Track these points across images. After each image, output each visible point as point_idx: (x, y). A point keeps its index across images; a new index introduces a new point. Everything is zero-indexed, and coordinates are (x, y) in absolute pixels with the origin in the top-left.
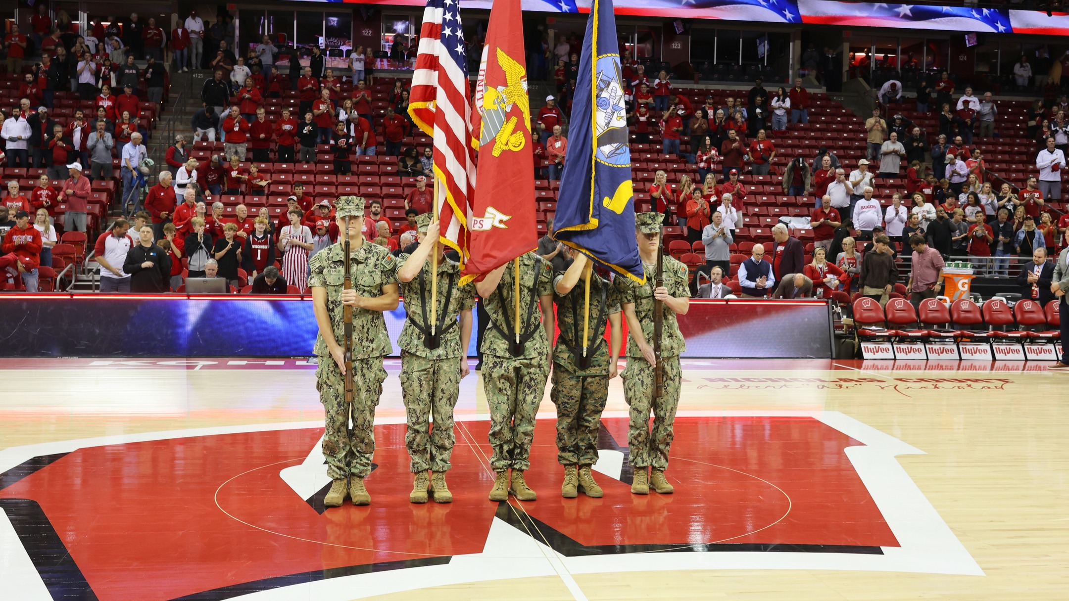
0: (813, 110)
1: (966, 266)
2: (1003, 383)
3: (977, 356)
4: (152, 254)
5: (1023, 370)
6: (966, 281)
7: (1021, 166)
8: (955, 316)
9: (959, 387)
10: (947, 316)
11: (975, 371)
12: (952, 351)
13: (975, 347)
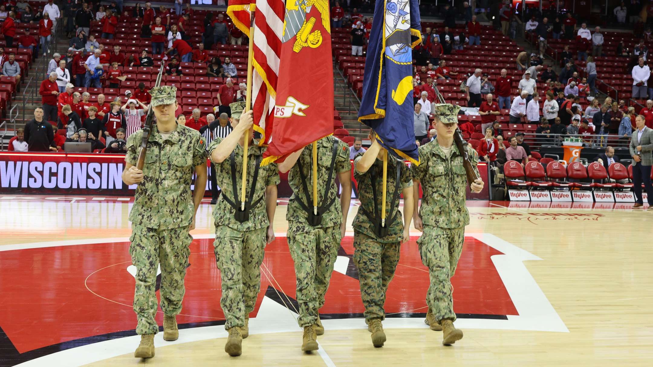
0: (483, 36)
1: (577, 141)
2: (598, 216)
3: (583, 199)
4: (42, 127)
5: (613, 208)
6: (578, 150)
7: (618, 76)
8: (570, 173)
9: (569, 219)
10: (565, 173)
11: (582, 209)
12: (567, 196)
13: (583, 193)
